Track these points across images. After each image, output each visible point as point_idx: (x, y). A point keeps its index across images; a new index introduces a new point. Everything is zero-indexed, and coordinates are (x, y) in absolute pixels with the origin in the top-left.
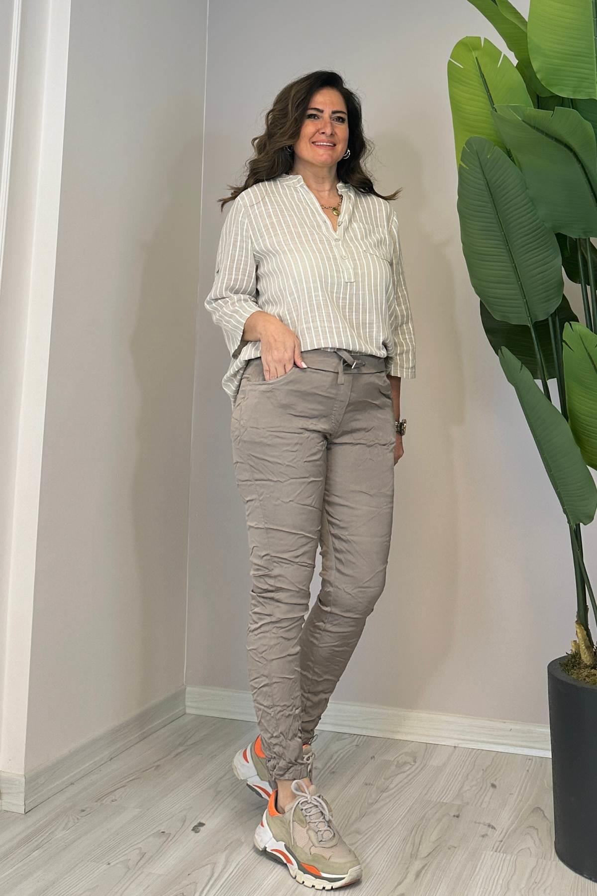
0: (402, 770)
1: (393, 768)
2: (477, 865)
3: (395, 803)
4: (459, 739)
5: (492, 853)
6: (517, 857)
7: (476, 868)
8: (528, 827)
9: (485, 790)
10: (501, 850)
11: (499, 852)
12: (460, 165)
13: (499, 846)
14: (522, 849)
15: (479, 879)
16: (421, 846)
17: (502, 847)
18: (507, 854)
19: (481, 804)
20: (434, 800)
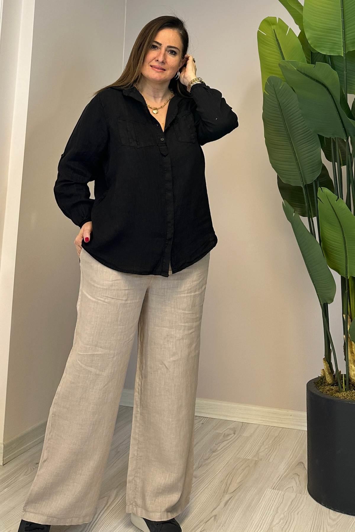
0: (226, 439)
1: (221, 438)
2: (261, 498)
3: (220, 458)
4: (261, 420)
5: (271, 489)
6: (285, 492)
7: (260, 499)
8: (294, 474)
9: (272, 452)
10: (276, 487)
11: (275, 489)
12: (264, 92)
13: (275, 486)
14: (287, 488)
15: (262, 506)
16: (230, 486)
17: (277, 486)
18: (279, 490)
19: (269, 460)
20: (242, 458)
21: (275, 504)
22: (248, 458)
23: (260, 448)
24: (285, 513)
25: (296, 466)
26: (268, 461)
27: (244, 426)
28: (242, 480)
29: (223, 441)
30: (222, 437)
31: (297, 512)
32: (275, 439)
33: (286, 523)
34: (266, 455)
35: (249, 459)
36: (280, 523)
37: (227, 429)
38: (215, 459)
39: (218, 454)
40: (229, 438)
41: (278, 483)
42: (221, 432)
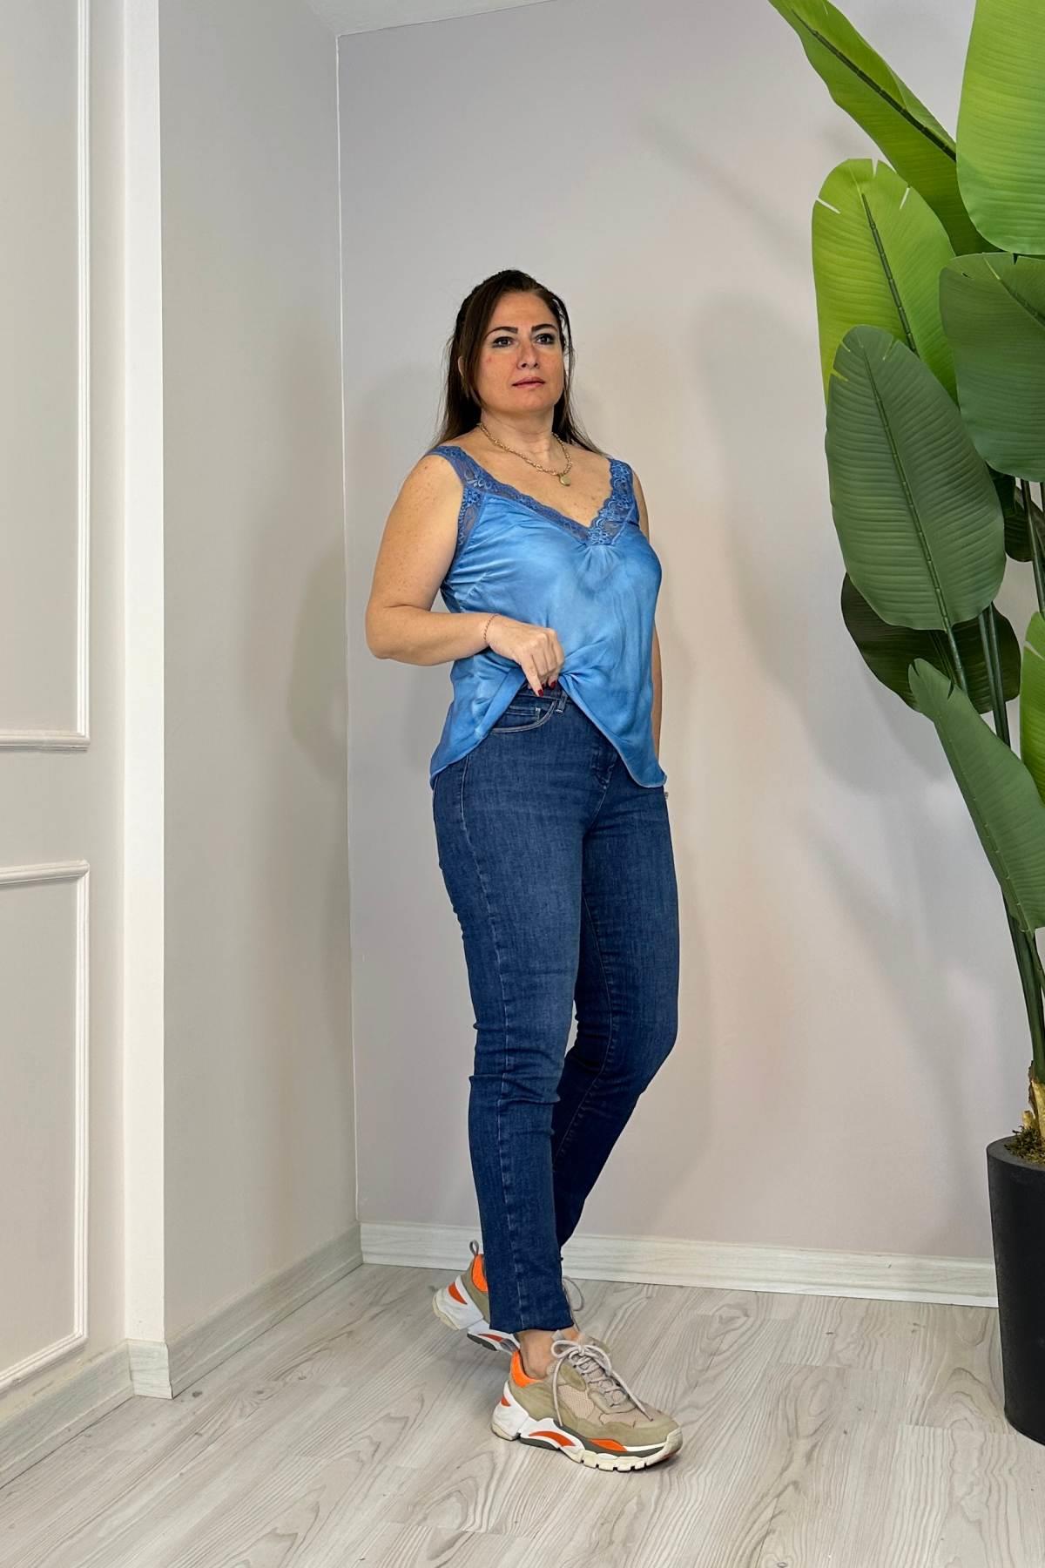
0: (732, 1327)
2: (895, 1443)
3: (737, 1369)
4: (803, 1284)
5: (911, 1427)
8: (954, 1393)
11: (923, 1424)
15: (905, 1458)
16: (799, 1422)
17: (925, 1417)
18: (935, 1427)
19: (872, 1365)
20: (798, 1363)
21: (939, 1453)
22: (813, 1364)
23: (833, 1344)
24: (977, 1474)
25: (951, 1376)
26: (871, 1367)
27: (764, 1300)
28: (825, 1410)
29: (727, 1332)
30: (716, 1325)
31: (1008, 1468)
32: (861, 1324)
33: (990, 1491)
34: (859, 1355)
35: (817, 1367)
36: (975, 1493)
37: (723, 1306)
38: (727, 1369)
39: (728, 1358)
40: (737, 1325)
41: (922, 1414)
42: (711, 1314)
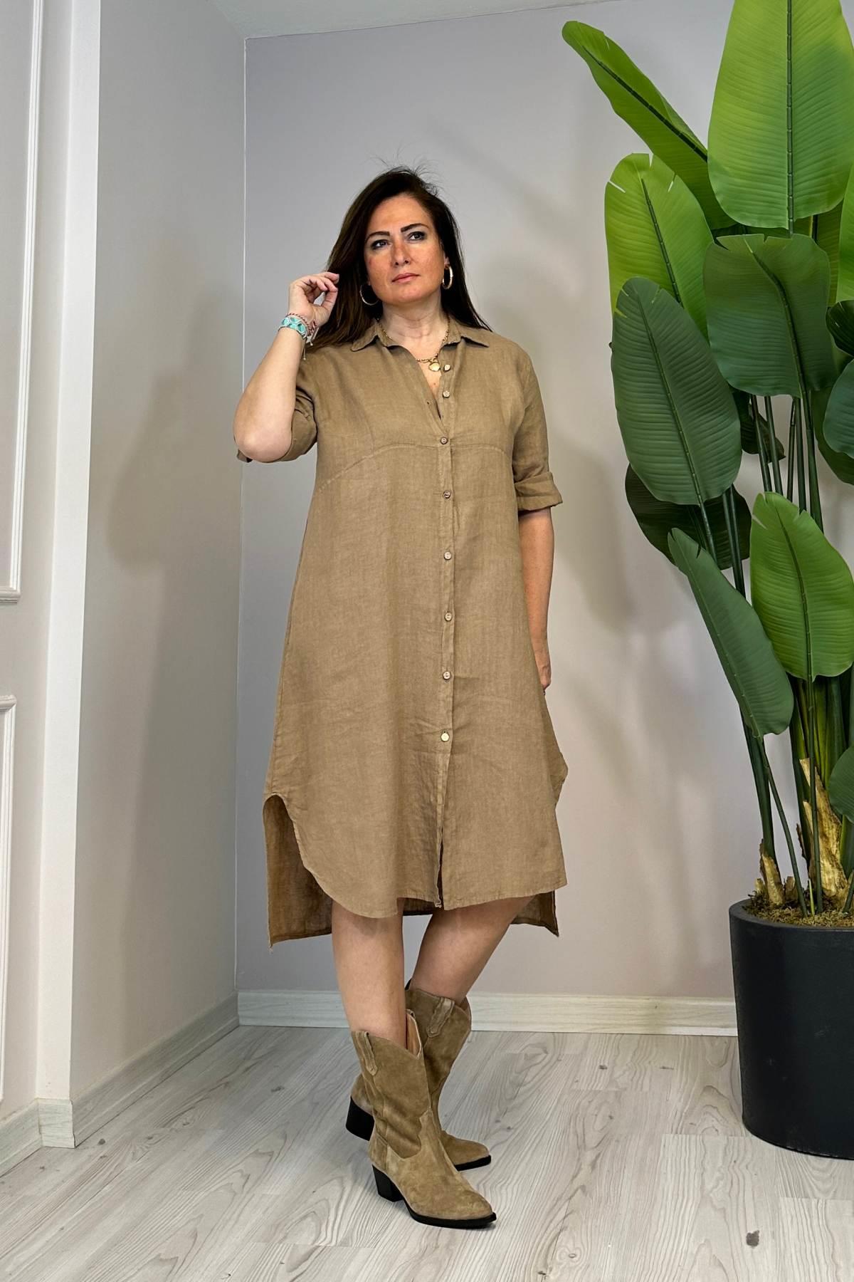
0: (534, 1062)
2: (660, 1149)
3: (537, 1097)
5: (672, 1135)
6: (703, 1137)
7: (659, 1153)
8: (705, 1107)
10: (681, 1131)
11: (681, 1133)
13: (678, 1127)
14: (706, 1129)
15: (667, 1161)
16: (586, 1136)
17: (682, 1129)
18: (690, 1135)
19: (642, 1088)
20: (585, 1089)
21: (693, 1155)
22: (597, 1089)
24: (722, 1169)
25: (702, 1094)
26: (642, 1090)
27: (559, 1038)
28: (605, 1126)
29: (531, 1066)
30: (522, 1061)
32: (634, 1054)
33: (732, 1184)
34: (632, 1080)
35: (600, 1091)
36: (720, 1185)
37: (527, 1046)
38: (530, 1097)
39: (532, 1088)
40: (538, 1061)
41: (681, 1124)
42: (518, 1052)
